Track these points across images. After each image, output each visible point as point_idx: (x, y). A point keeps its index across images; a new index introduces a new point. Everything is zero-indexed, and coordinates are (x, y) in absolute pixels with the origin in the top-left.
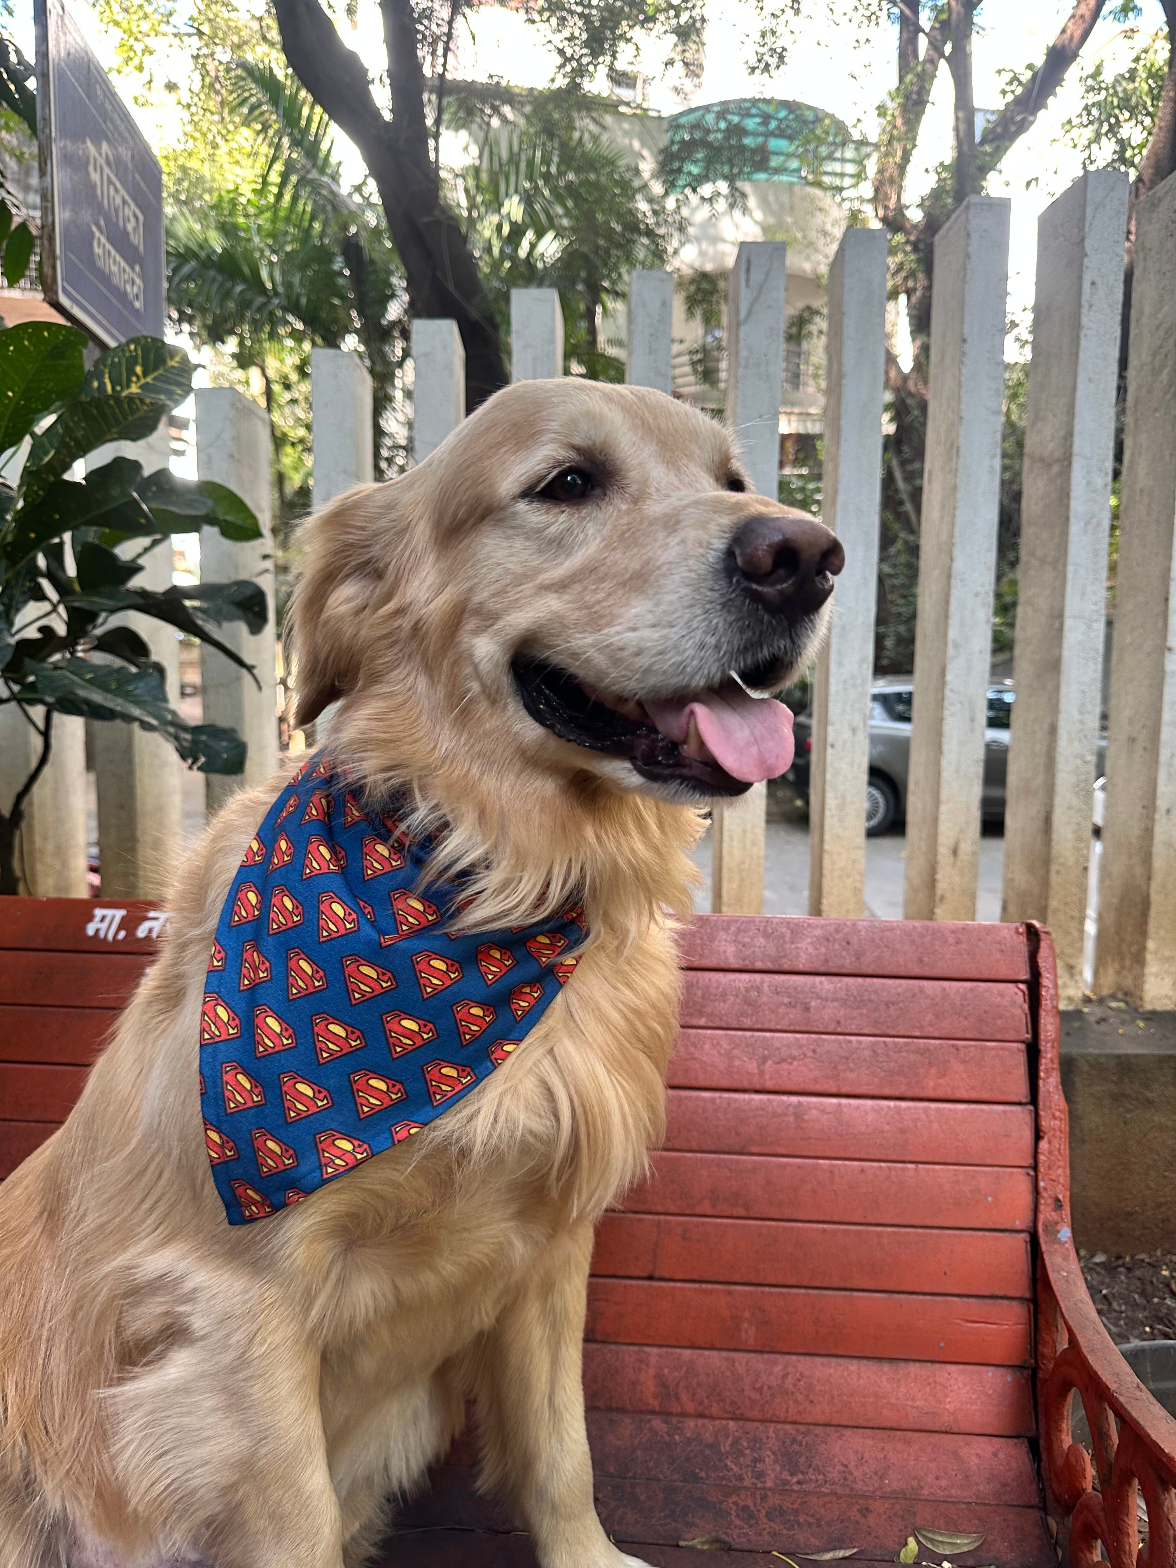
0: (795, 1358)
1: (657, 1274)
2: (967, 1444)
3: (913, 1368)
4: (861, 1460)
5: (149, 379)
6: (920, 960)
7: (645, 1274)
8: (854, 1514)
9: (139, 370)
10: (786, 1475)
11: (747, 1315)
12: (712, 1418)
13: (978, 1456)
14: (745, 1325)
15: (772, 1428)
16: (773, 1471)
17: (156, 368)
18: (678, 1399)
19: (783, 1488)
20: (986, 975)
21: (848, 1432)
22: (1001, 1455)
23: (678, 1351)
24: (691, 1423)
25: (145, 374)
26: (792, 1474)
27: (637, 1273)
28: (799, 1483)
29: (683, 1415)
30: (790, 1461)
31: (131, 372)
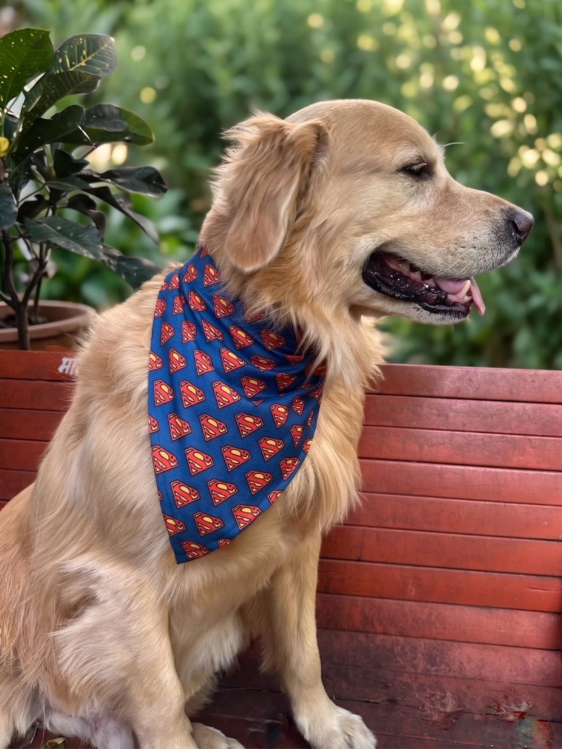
0: (436, 605)
1: (363, 558)
2: (528, 653)
3: (501, 611)
4: (470, 660)
5: (90, 58)
6: (512, 392)
7: (356, 558)
8: (464, 687)
9: (84, 52)
10: (429, 667)
11: (411, 581)
12: (389, 635)
13: (534, 659)
14: (410, 587)
15: (422, 640)
16: (422, 664)
17: (94, 51)
18: (373, 625)
19: (427, 673)
20: (546, 400)
21: (463, 644)
22: (546, 659)
23: (373, 599)
24: (381, 637)
25: (88, 54)
26: (433, 666)
27: (352, 558)
28: (435, 671)
29: (376, 633)
30: (431, 660)
31: (80, 53)
